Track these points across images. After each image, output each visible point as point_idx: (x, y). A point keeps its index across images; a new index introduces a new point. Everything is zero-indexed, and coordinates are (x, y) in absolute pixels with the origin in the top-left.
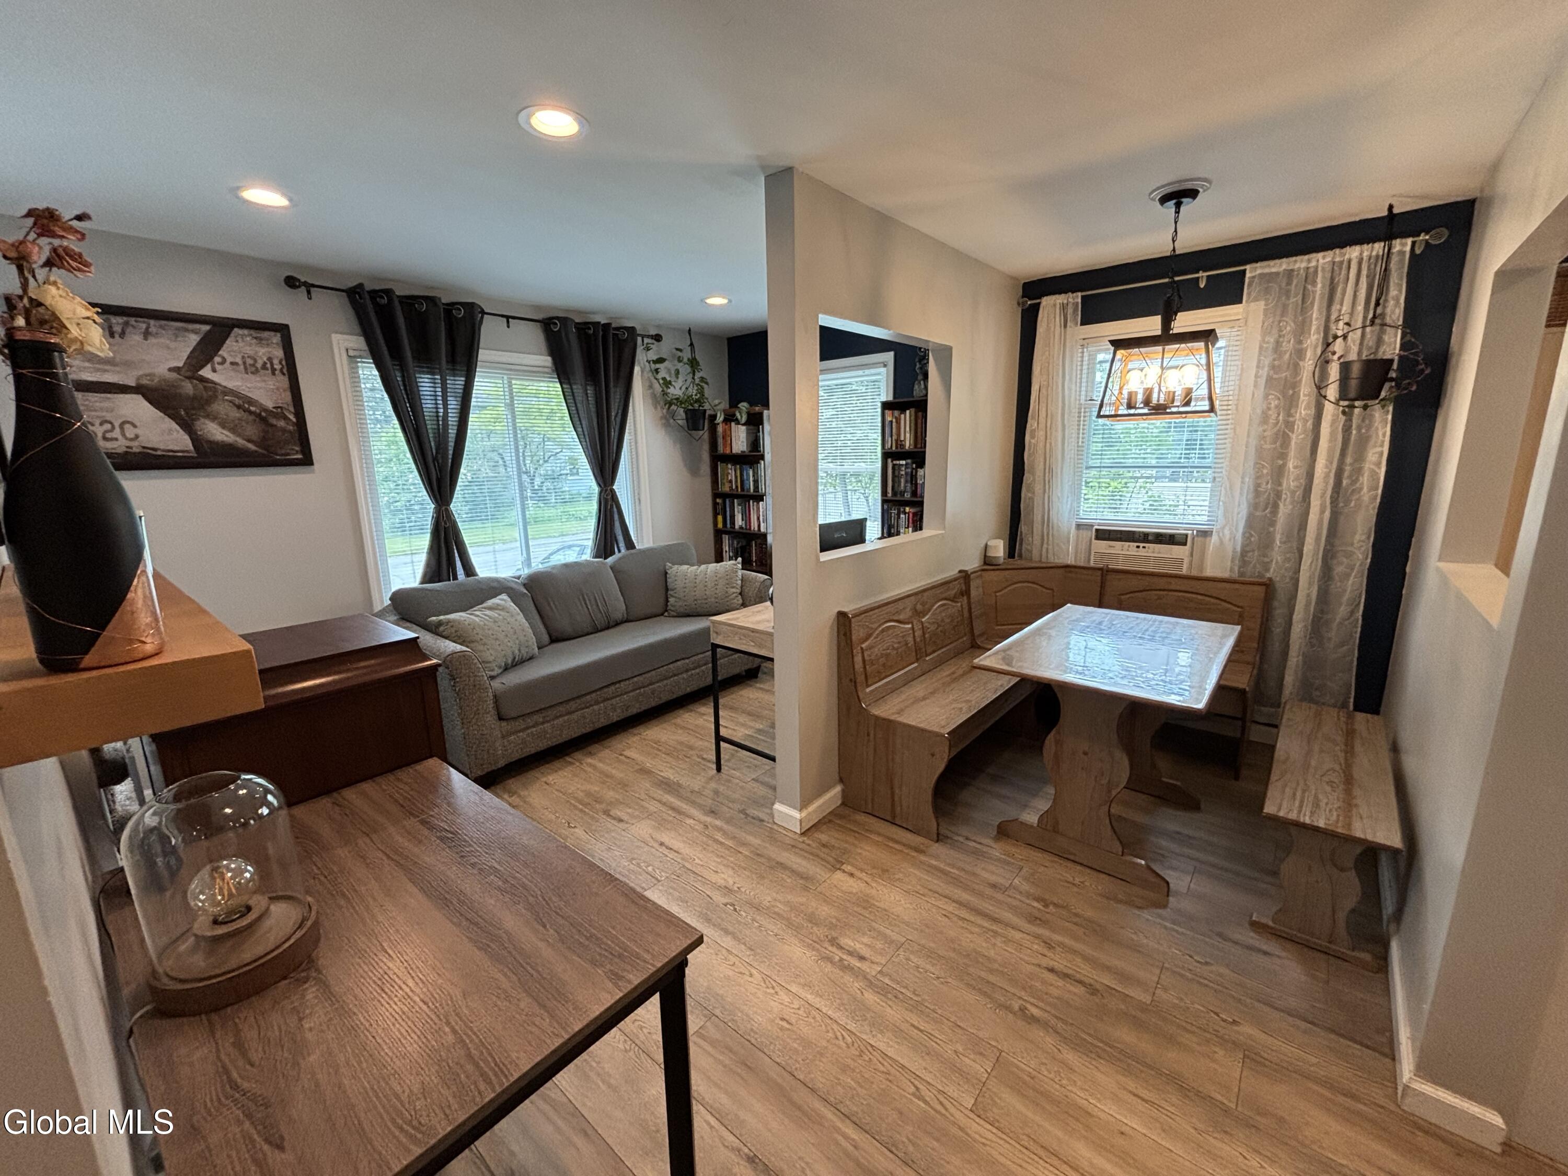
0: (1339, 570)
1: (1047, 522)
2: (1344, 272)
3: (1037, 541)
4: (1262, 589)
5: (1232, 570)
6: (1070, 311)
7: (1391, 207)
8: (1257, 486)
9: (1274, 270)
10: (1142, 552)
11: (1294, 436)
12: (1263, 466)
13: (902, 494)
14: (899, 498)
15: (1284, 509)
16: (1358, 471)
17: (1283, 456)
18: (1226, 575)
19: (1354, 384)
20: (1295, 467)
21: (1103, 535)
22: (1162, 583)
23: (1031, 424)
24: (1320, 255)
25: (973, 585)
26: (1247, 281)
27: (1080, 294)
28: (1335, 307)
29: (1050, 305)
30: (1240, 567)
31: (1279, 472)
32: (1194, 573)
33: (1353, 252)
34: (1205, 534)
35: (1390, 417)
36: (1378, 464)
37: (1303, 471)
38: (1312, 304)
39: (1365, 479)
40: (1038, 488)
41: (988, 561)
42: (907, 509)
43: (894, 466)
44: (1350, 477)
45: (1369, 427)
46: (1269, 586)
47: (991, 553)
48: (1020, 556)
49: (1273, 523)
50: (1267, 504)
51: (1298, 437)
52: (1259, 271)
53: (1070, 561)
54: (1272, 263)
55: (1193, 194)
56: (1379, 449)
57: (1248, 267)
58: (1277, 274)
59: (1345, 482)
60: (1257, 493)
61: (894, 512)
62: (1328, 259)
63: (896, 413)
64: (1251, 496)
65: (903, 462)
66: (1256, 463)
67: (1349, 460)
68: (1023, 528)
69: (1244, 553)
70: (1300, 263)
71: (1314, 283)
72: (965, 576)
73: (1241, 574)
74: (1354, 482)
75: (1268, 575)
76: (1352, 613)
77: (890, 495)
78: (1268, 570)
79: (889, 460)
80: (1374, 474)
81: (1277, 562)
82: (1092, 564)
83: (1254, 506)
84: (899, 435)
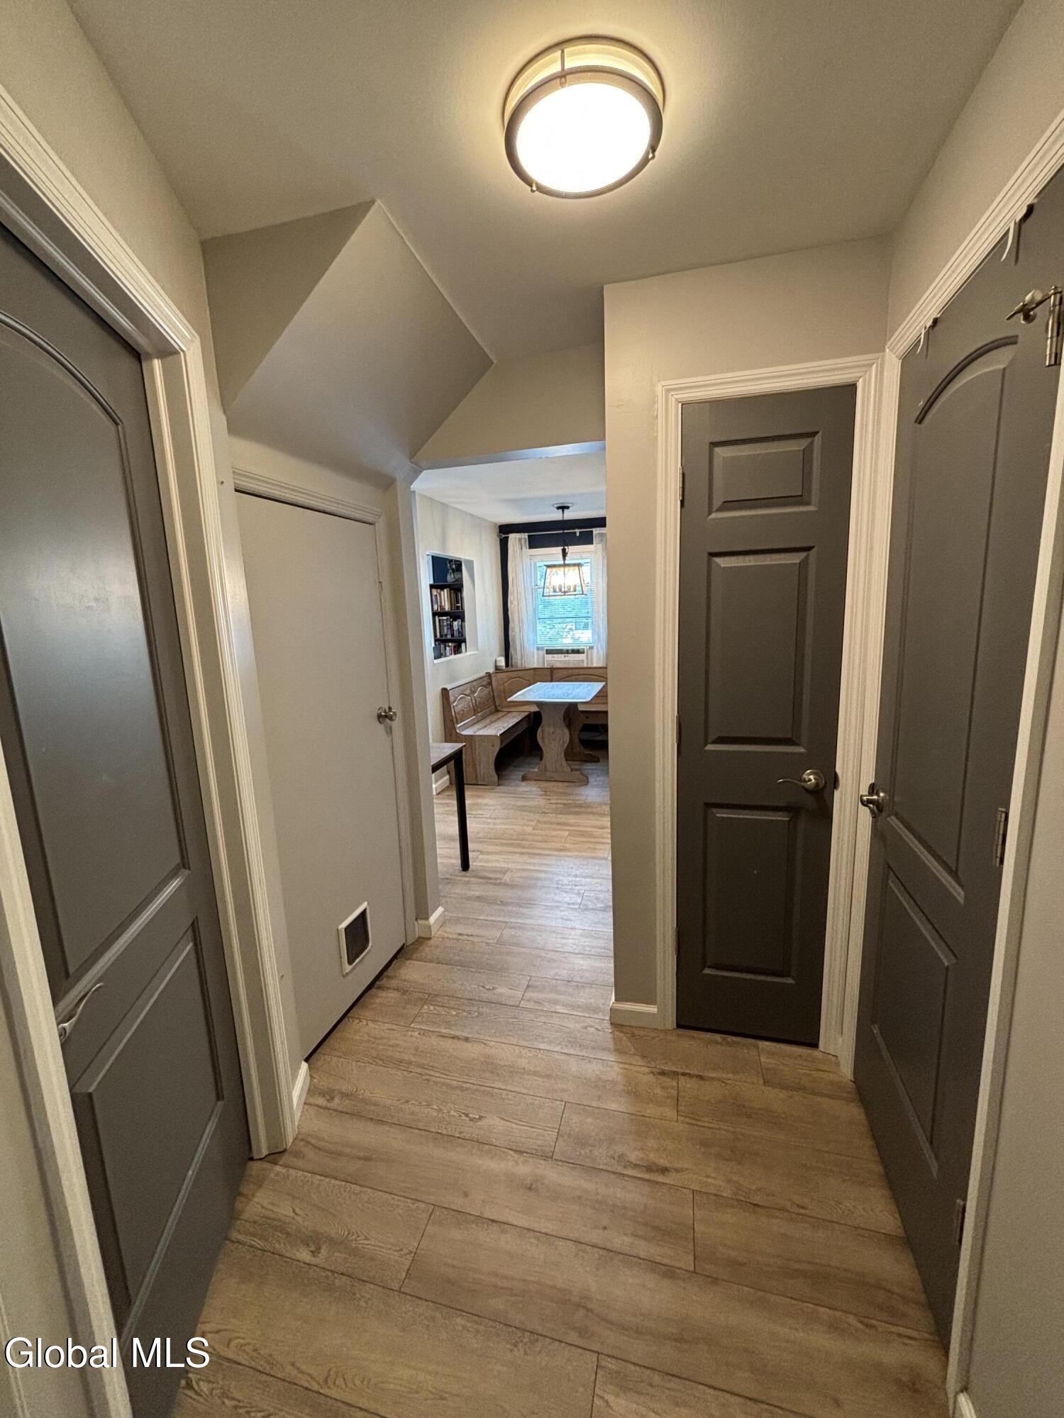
1: (522, 647)
3: (519, 657)
6: (523, 541)
9: (603, 532)
10: (567, 659)
13: (446, 635)
14: (444, 638)
18: (601, 665)
21: (549, 652)
22: (576, 672)
23: (510, 598)
25: (493, 679)
26: (594, 536)
27: (527, 534)
29: (513, 538)
32: (590, 666)
34: (591, 648)
40: (517, 630)
41: (497, 668)
42: (450, 644)
43: (439, 620)
47: (498, 664)
48: (512, 666)
52: (597, 532)
53: (536, 666)
54: (601, 529)
55: (568, 508)
57: (594, 529)
61: (442, 646)
63: (439, 590)
64: (607, 630)
65: (445, 618)
68: (512, 650)
69: (606, 654)
72: (489, 675)
77: (438, 636)
79: (437, 617)
82: (546, 666)
84: (441, 603)
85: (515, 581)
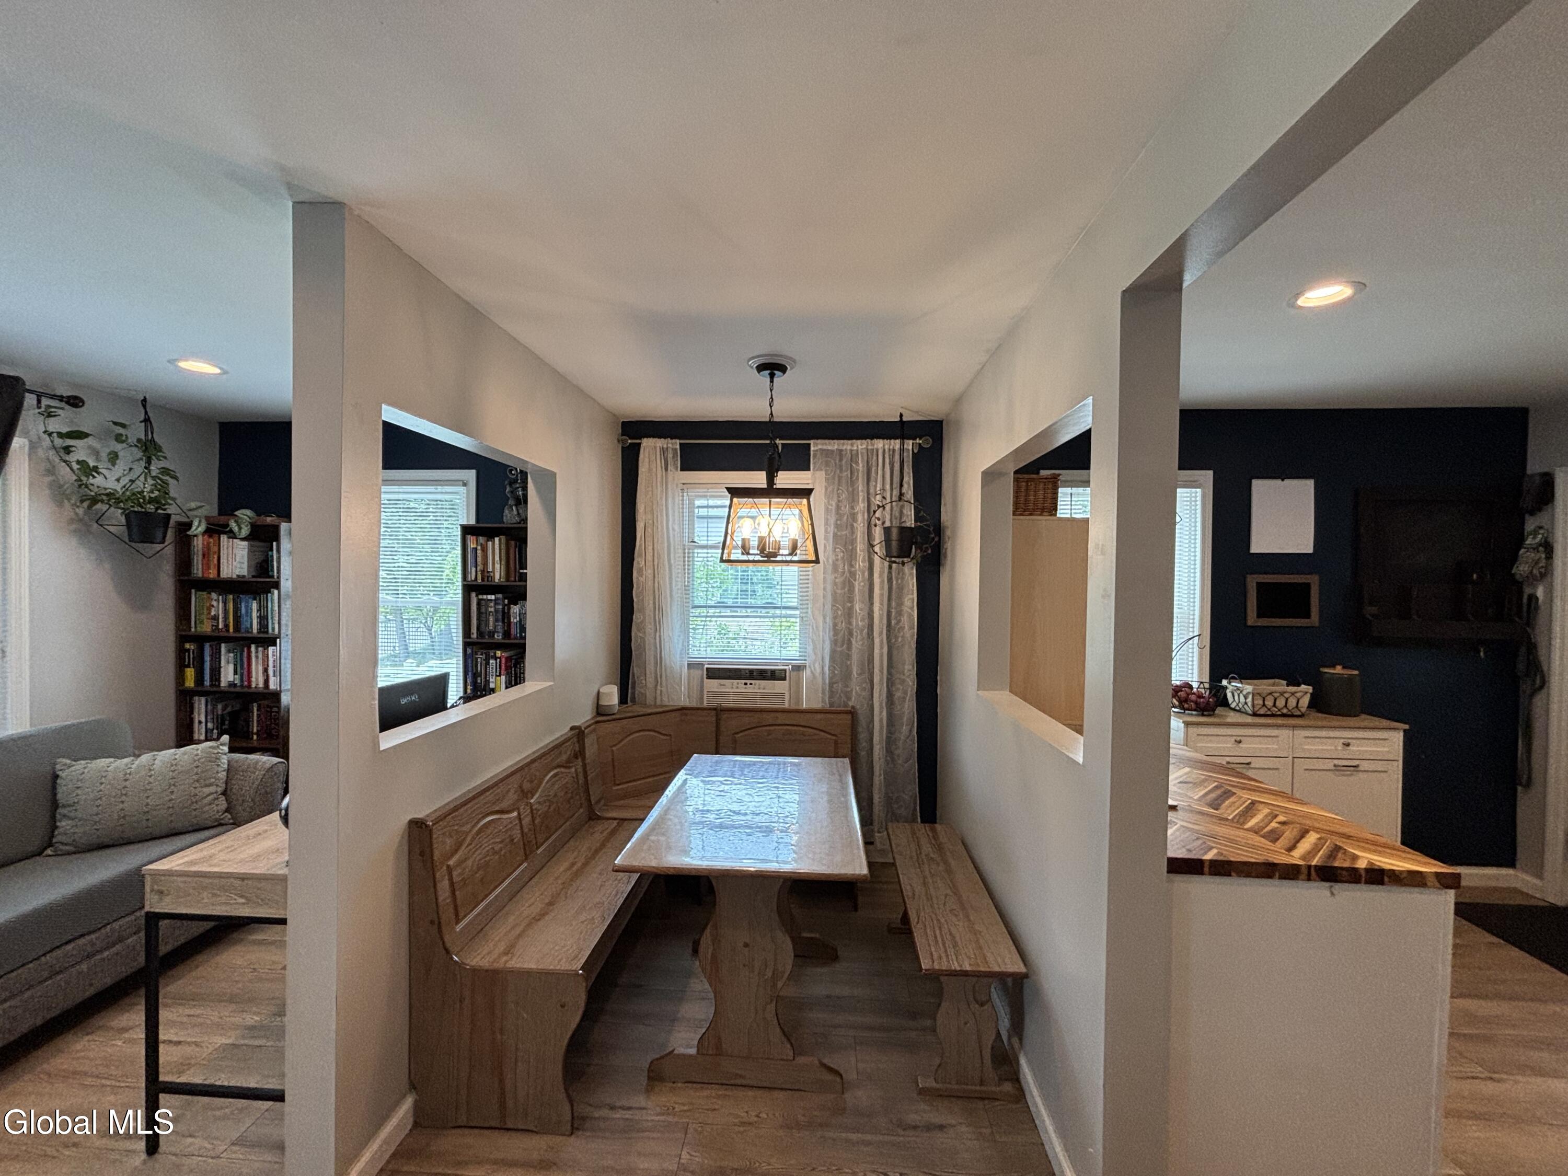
0: (898, 694)
1: (659, 661)
2: (875, 458)
3: (650, 680)
4: (849, 717)
5: (823, 701)
6: (670, 455)
7: (901, 415)
8: (835, 625)
9: (830, 448)
10: (750, 689)
11: (856, 583)
12: (838, 609)
13: (491, 634)
14: (487, 640)
15: (857, 644)
16: (900, 613)
17: (851, 600)
18: (817, 705)
19: (894, 544)
20: (861, 610)
21: (715, 674)
22: (769, 718)
23: (638, 562)
24: (859, 442)
25: (588, 742)
26: (812, 453)
27: (678, 441)
28: (872, 483)
29: (650, 447)
30: (830, 697)
31: (849, 613)
32: (793, 707)
33: (879, 444)
34: (798, 668)
35: (915, 571)
36: (912, 608)
37: (865, 613)
38: (857, 479)
39: (905, 619)
40: (649, 628)
41: (600, 711)
42: (499, 653)
43: (479, 604)
44: (896, 618)
45: (903, 578)
46: (853, 713)
47: (604, 702)
48: (633, 700)
49: (849, 657)
50: (843, 641)
51: (859, 585)
52: (820, 447)
53: (687, 704)
54: (827, 441)
55: (783, 369)
56: (911, 596)
57: (812, 442)
58: (832, 451)
59: (893, 622)
60: (835, 631)
61: (480, 658)
62: (864, 446)
63: (482, 540)
64: (832, 633)
65: (493, 597)
66: (833, 606)
67: (894, 604)
68: (635, 669)
69: (831, 684)
70: (847, 445)
71: (857, 463)
72: (579, 733)
73: (831, 705)
74: (899, 621)
75: (851, 704)
76: (911, 731)
77: (474, 636)
78: (849, 699)
79: (473, 595)
80: (910, 616)
81: (856, 692)
82: (705, 704)
83: (834, 642)
84: (485, 564)
85: (649, 530)
